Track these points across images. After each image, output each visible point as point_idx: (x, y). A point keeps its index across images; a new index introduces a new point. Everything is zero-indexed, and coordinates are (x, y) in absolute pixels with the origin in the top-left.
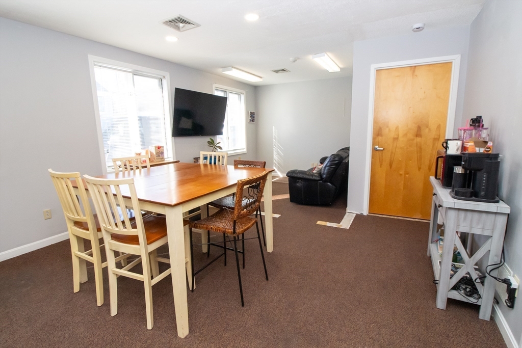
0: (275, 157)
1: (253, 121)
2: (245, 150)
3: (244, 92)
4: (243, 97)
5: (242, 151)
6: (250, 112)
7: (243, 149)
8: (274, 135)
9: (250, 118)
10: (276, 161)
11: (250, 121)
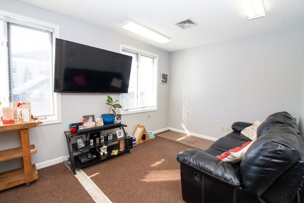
0: (184, 115)
1: (166, 82)
2: (155, 108)
3: (157, 56)
4: (156, 60)
5: (152, 108)
6: (163, 74)
7: (153, 107)
8: (184, 94)
9: (162, 79)
10: (184, 119)
11: (163, 81)
